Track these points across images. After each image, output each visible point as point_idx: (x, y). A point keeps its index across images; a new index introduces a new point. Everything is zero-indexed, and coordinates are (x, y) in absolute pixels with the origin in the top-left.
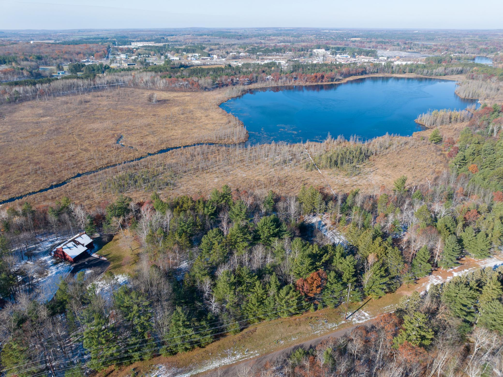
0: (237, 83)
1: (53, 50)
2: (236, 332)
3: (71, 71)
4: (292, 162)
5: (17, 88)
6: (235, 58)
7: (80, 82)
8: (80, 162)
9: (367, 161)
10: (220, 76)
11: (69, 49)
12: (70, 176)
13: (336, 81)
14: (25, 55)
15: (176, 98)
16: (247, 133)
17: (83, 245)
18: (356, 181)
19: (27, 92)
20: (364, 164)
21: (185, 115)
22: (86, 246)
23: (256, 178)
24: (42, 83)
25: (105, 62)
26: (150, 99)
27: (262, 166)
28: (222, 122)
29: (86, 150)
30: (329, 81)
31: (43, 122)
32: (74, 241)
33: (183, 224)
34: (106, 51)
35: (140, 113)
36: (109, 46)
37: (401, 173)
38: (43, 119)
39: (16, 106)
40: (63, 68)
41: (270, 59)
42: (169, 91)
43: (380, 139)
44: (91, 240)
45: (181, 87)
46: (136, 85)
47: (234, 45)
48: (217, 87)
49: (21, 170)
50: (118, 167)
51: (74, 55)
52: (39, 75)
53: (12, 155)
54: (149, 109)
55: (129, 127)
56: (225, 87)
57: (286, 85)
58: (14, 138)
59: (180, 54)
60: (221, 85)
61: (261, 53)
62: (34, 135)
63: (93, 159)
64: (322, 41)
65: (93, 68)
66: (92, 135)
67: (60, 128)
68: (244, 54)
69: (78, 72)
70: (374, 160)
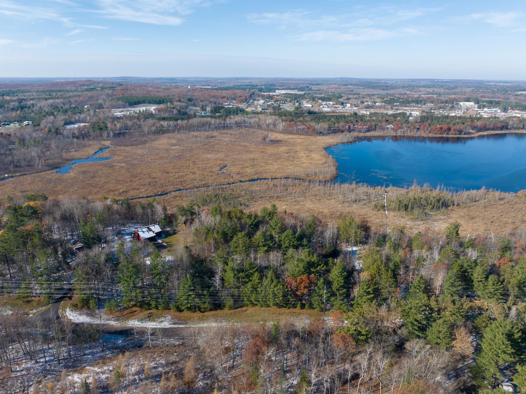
0: (354, 130)
1: (203, 94)
2: (230, 308)
3: (212, 112)
4: (364, 202)
5: (162, 123)
6: (368, 107)
7: (213, 121)
8: (185, 181)
9: (443, 210)
10: (339, 122)
11: (217, 94)
12: (173, 189)
13: (465, 134)
14: (181, 97)
15: (289, 140)
16: (336, 173)
17: (153, 232)
18: (419, 225)
19: (169, 126)
20: (439, 212)
21: (289, 154)
22: (156, 233)
23: (320, 211)
24: (182, 119)
25: (242, 106)
26: (264, 139)
27: (333, 201)
28: (319, 162)
29: (194, 173)
30: (456, 134)
31: (172, 150)
32: (148, 228)
33: (225, 226)
34: (247, 97)
35: (251, 149)
36: (254, 93)
37: (474, 224)
38: (173, 147)
39: (158, 136)
40: (206, 109)
41: (404, 110)
42: (286, 133)
43: (474, 192)
44: (161, 230)
45: (297, 131)
46: (259, 127)
47: (373, 95)
48: (332, 132)
49: (141, 181)
50: (211, 188)
51: (220, 98)
52: (185, 113)
53: (139, 171)
54: (260, 147)
55: (236, 159)
56: (340, 133)
57: (405, 135)
58: (146, 159)
59: (315, 102)
60: (336, 131)
61: (398, 104)
62: (162, 158)
63: (196, 180)
64: (478, 94)
65: (230, 110)
66: (204, 162)
67: (183, 155)
68: (380, 104)
69: (217, 113)
70: (451, 210)
